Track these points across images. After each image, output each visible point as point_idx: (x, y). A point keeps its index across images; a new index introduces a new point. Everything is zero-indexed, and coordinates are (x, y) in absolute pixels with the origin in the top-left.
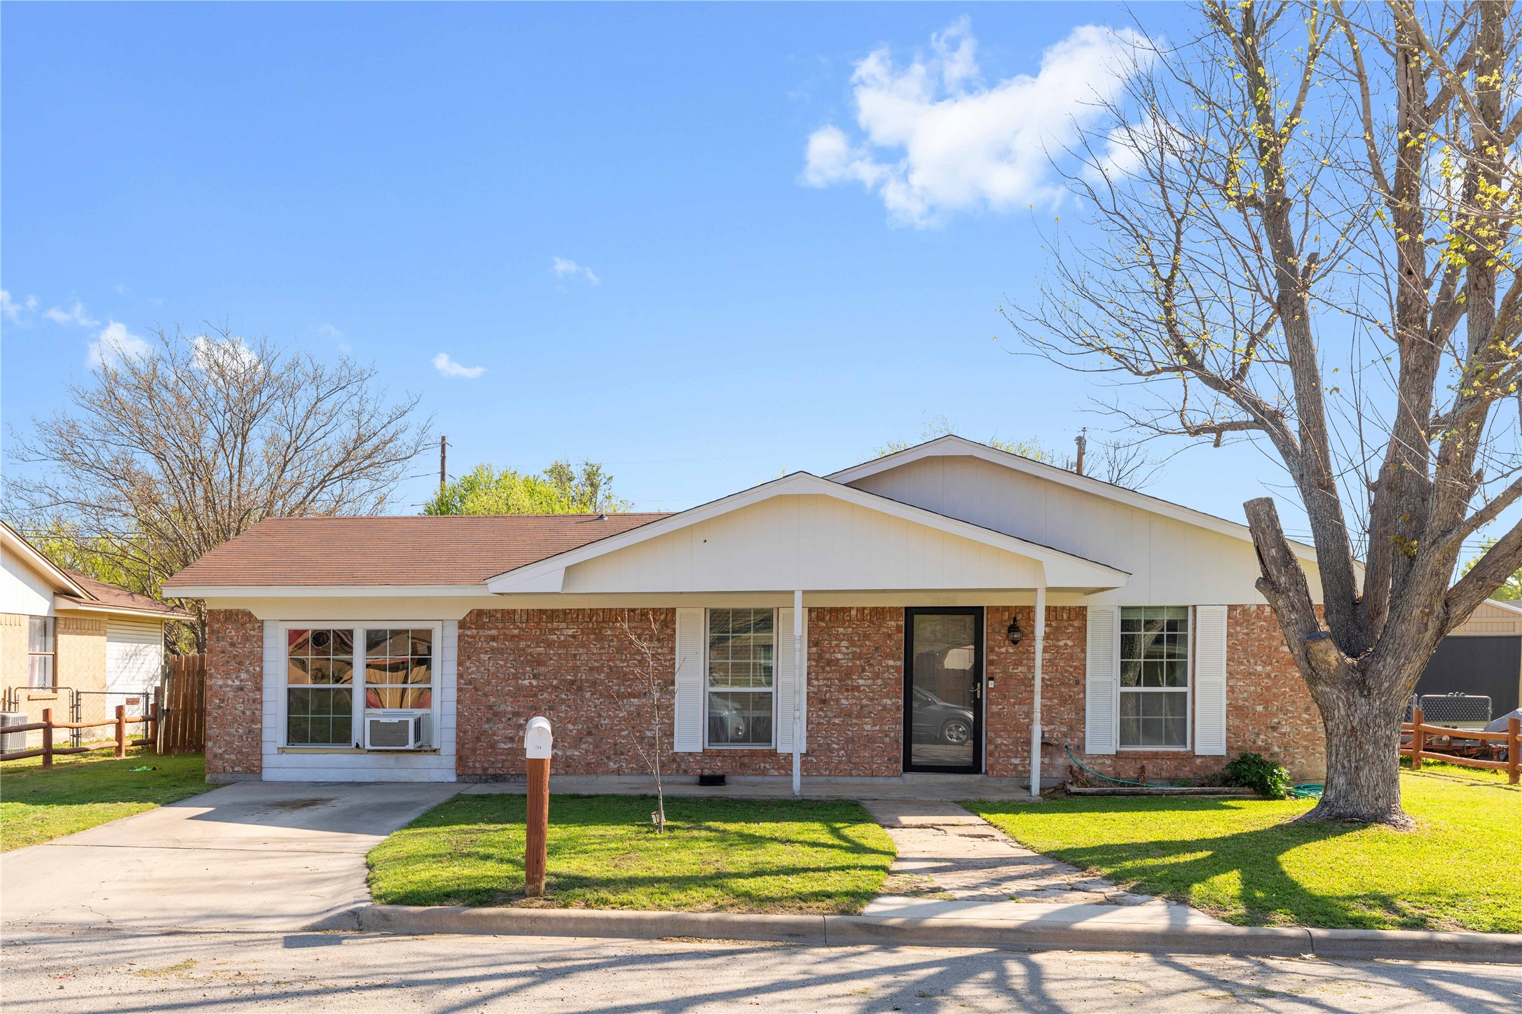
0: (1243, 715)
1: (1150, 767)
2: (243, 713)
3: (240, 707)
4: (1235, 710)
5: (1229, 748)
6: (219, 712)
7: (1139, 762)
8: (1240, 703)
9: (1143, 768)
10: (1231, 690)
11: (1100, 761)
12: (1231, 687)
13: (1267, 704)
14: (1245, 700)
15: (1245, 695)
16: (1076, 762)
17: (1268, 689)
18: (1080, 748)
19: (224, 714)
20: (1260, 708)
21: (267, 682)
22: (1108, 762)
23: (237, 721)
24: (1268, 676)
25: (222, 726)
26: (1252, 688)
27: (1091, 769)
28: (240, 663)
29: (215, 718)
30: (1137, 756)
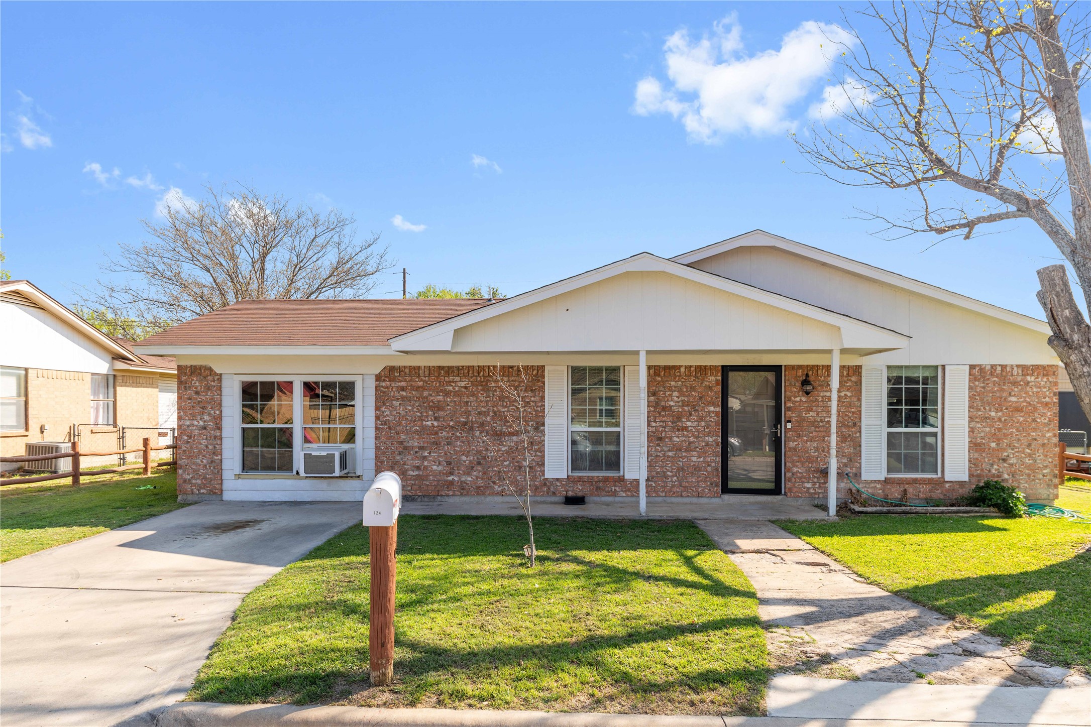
0: (981, 450)
1: (910, 490)
2: (207, 447)
3: (204, 442)
4: (975, 446)
5: (971, 475)
6: (188, 446)
7: (902, 485)
8: (979, 440)
9: (905, 491)
10: (972, 430)
11: (872, 485)
12: (971, 428)
13: (999, 441)
14: (982, 438)
15: (982, 434)
16: (855, 486)
17: (999, 429)
18: (858, 475)
19: (191, 448)
20: (993, 445)
21: (226, 423)
22: (879, 486)
23: (202, 453)
24: (1000, 420)
25: (190, 457)
26: (988, 429)
27: (866, 492)
28: (203, 408)
29: (184, 451)
30: (901, 482)
